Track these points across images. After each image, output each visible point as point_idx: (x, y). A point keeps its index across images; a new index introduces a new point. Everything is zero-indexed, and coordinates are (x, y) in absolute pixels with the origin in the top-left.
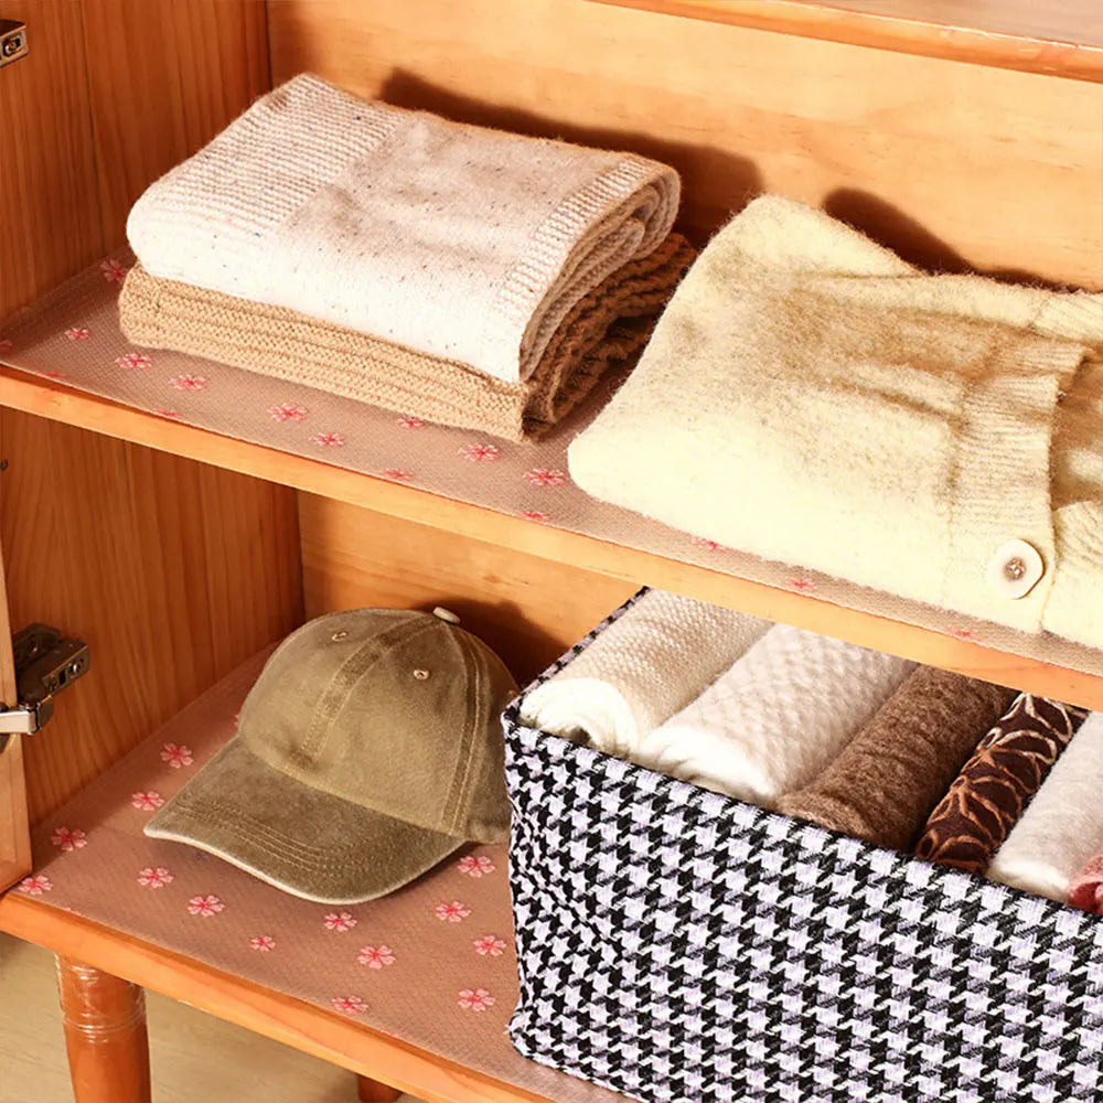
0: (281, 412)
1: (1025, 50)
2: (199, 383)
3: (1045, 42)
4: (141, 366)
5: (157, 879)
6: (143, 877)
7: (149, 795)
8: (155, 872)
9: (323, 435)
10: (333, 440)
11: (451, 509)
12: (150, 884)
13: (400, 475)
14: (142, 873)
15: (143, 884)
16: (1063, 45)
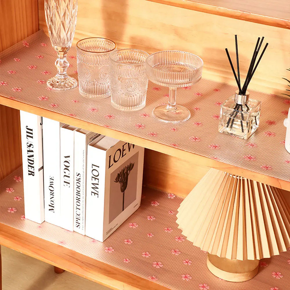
0: (41, 98)
1: (237, 14)
2: (19, 89)
3: (242, 12)
4: (4, 85)
5: (13, 210)
6: (9, 210)
7: (11, 189)
8: (12, 209)
9: (52, 104)
10: (55, 106)
11: (86, 124)
12: (11, 212)
13: (73, 115)
14: (9, 209)
15: (9, 212)
16: (247, 13)
